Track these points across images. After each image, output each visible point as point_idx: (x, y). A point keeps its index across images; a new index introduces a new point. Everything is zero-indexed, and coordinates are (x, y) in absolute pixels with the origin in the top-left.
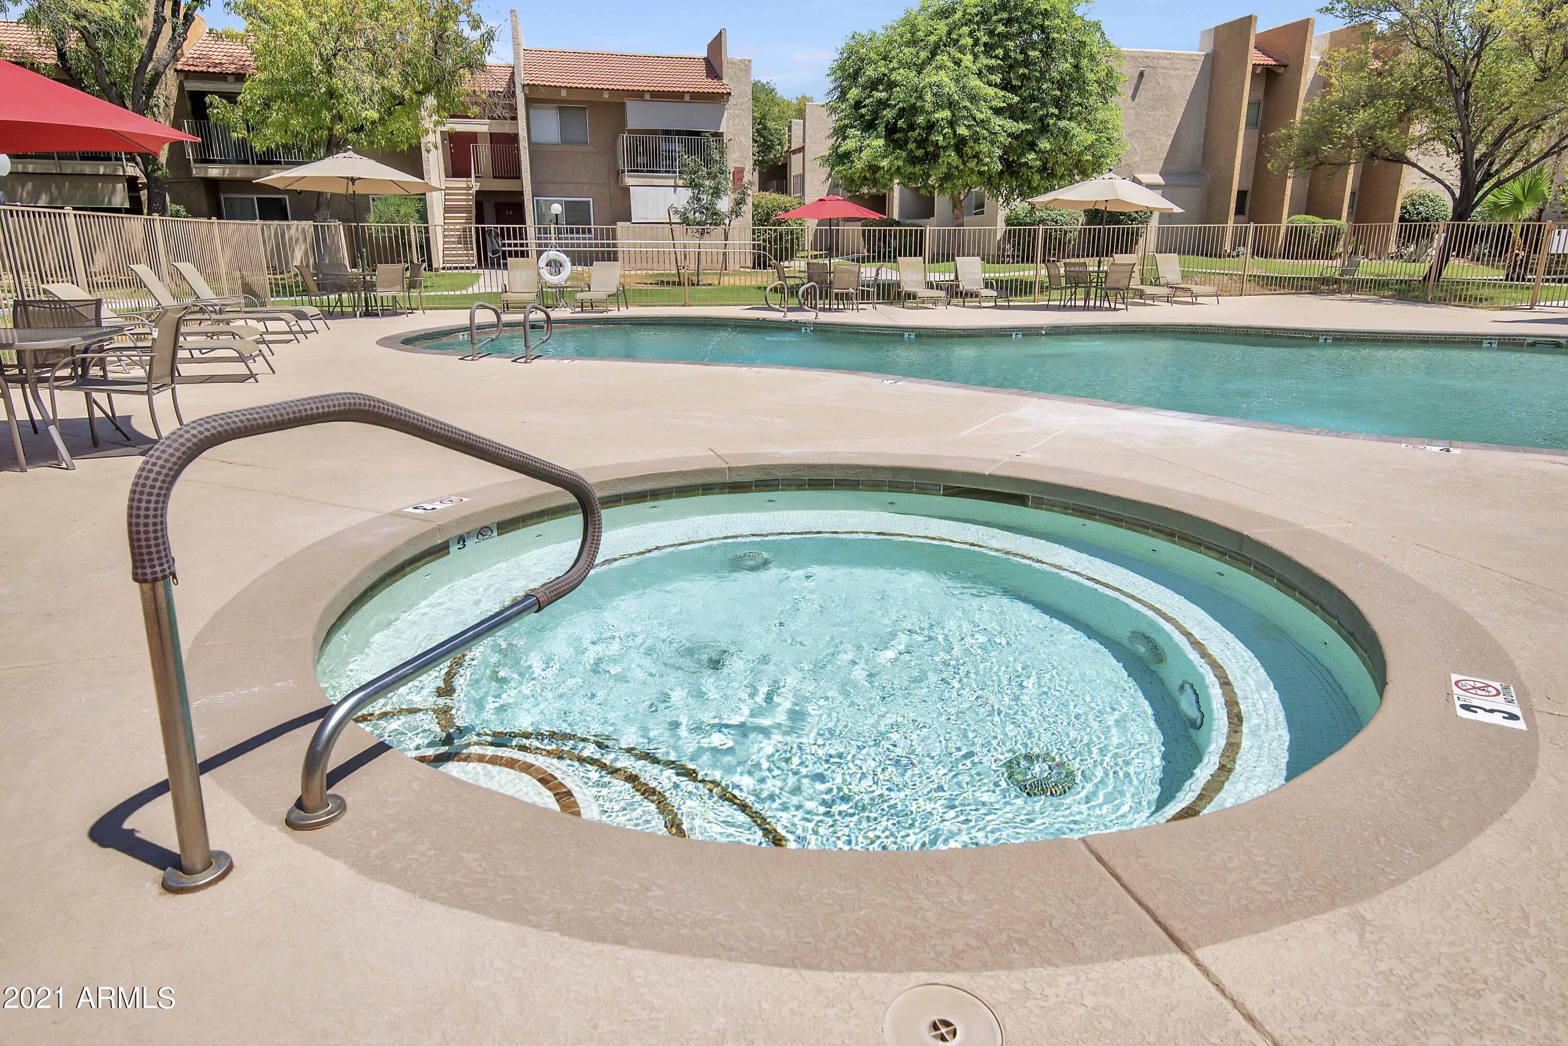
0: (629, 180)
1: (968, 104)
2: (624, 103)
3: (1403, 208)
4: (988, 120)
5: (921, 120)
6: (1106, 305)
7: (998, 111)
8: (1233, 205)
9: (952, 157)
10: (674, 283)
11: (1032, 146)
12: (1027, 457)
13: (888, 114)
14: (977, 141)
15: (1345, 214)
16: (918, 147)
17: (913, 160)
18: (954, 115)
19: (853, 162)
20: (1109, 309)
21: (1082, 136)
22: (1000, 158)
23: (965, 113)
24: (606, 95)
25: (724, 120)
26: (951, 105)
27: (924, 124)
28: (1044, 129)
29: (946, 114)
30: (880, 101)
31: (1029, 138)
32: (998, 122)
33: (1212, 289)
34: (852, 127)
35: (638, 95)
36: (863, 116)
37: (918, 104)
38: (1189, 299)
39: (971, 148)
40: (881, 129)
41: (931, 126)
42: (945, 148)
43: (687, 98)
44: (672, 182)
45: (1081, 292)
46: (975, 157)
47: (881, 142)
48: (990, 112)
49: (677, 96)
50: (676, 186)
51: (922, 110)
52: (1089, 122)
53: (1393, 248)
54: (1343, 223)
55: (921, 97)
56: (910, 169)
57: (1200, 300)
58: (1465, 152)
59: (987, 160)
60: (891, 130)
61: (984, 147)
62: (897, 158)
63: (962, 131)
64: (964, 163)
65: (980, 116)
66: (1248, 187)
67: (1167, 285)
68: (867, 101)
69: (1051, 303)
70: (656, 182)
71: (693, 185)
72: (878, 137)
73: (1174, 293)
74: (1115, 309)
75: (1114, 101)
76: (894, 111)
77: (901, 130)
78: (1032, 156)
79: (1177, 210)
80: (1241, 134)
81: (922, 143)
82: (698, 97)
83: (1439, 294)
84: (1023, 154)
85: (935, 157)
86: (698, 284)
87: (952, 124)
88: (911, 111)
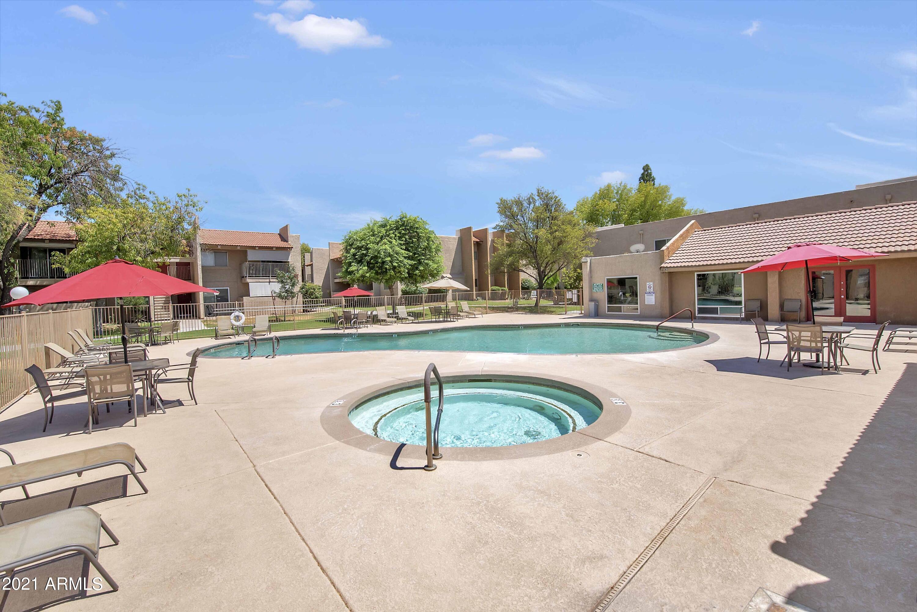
0: (248, 280)
1: (396, 256)
2: (246, 251)
3: (522, 283)
4: (403, 261)
5: (380, 260)
6: (449, 320)
7: (405, 257)
8: (474, 284)
9: (392, 273)
10: (275, 321)
11: (417, 268)
12: (485, 369)
13: (368, 258)
14: (399, 267)
15: (506, 286)
16: (379, 269)
17: (377, 273)
18: (391, 259)
19: (355, 274)
20: (451, 321)
21: (433, 266)
22: (407, 272)
23: (396, 259)
24: (239, 248)
25: (290, 257)
26: (390, 255)
27: (381, 262)
28: (420, 263)
29: (389, 259)
30: (363, 254)
31: (416, 266)
32: (406, 261)
33: (480, 313)
34: (353, 262)
35: (253, 248)
36: (356, 258)
37: (378, 255)
38: (474, 316)
39: (398, 269)
40: (365, 263)
41: (383, 263)
42: (389, 270)
43: (274, 249)
44: (268, 280)
45: (441, 316)
46: (398, 272)
47: (366, 268)
48: (403, 258)
49: (271, 248)
50: (270, 282)
51: (380, 257)
52: (433, 260)
53: (521, 296)
54: (506, 288)
55: (379, 253)
56: (377, 277)
57: (476, 316)
58: (538, 269)
59: (403, 273)
60: (369, 263)
61: (402, 269)
62: (372, 273)
63: (395, 264)
64: (395, 274)
65: (400, 259)
66: (477, 278)
67: (466, 312)
68: (358, 254)
69: (432, 320)
70: (261, 280)
71: (282, 282)
72: (364, 266)
73: (469, 315)
74: (453, 321)
75: (440, 254)
76: (370, 258)
77: (372, 264)
78: (417, 272)
79: (469, 289)
80: (473, 262)
81: (381, 268)
82: (278, 248)
83: (541, 311)
84: (414, 271)
85: (386, 272)
86: (284, 321)
87: (391, 262)
88: (375, 257)
